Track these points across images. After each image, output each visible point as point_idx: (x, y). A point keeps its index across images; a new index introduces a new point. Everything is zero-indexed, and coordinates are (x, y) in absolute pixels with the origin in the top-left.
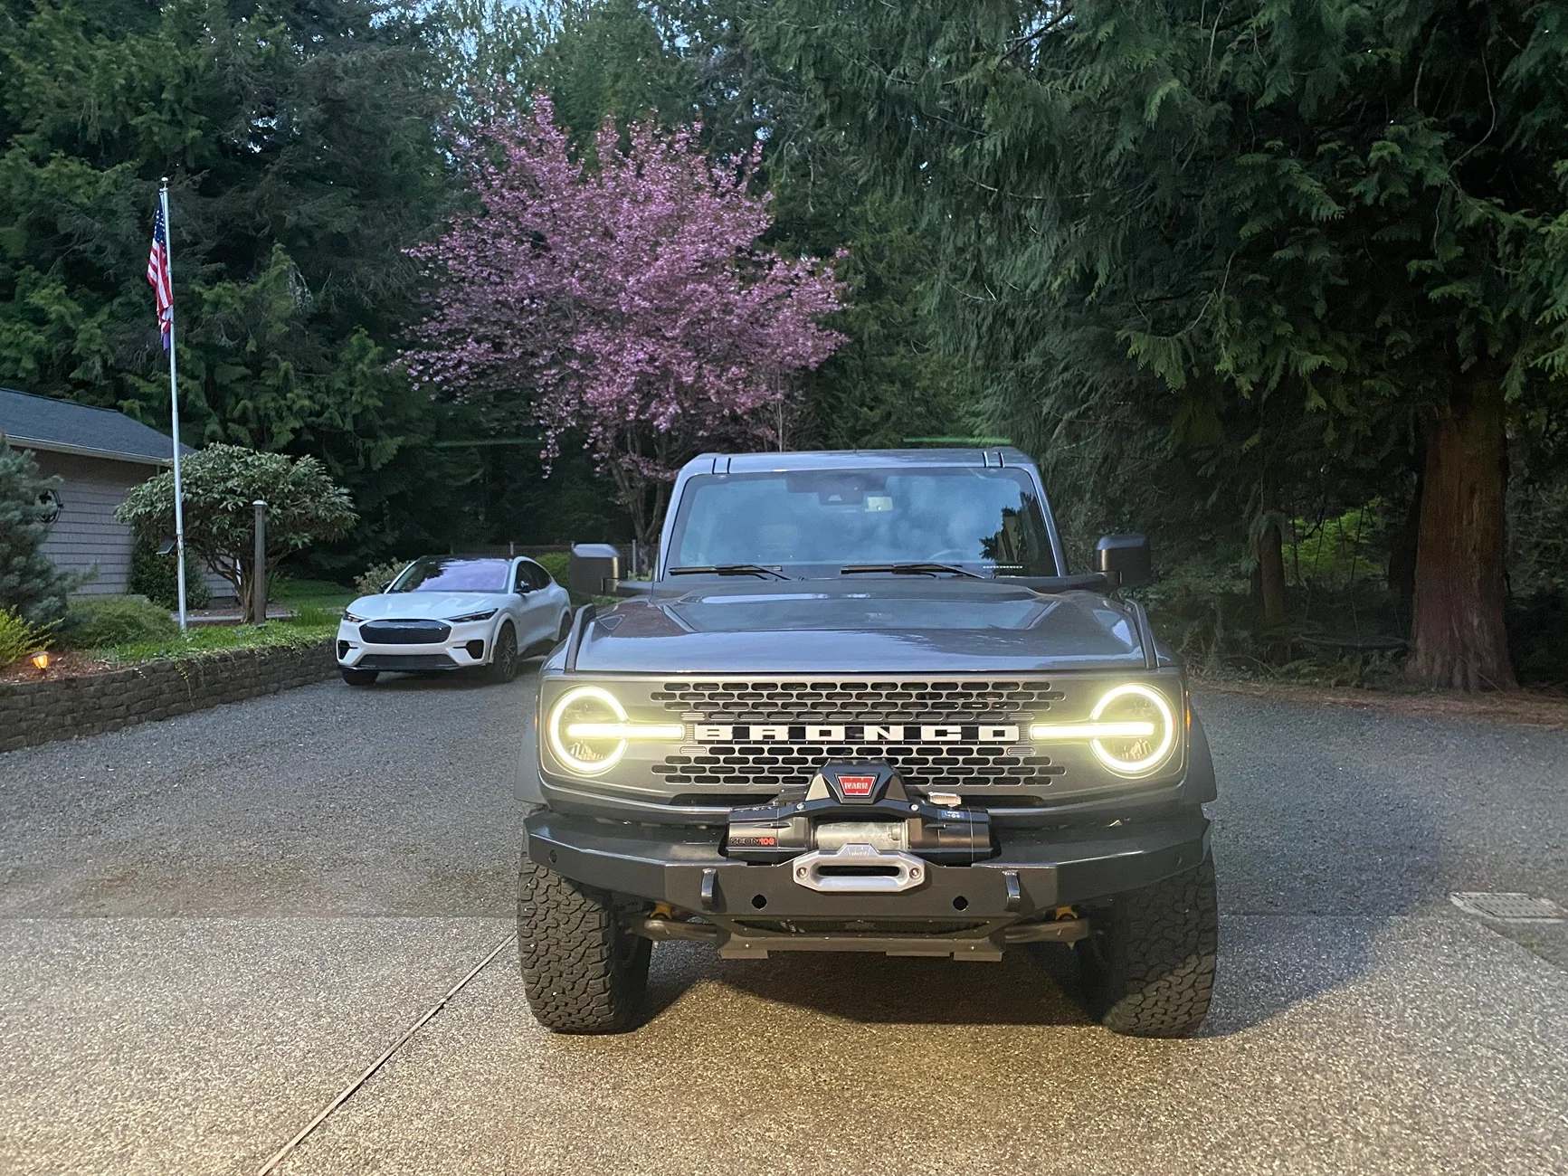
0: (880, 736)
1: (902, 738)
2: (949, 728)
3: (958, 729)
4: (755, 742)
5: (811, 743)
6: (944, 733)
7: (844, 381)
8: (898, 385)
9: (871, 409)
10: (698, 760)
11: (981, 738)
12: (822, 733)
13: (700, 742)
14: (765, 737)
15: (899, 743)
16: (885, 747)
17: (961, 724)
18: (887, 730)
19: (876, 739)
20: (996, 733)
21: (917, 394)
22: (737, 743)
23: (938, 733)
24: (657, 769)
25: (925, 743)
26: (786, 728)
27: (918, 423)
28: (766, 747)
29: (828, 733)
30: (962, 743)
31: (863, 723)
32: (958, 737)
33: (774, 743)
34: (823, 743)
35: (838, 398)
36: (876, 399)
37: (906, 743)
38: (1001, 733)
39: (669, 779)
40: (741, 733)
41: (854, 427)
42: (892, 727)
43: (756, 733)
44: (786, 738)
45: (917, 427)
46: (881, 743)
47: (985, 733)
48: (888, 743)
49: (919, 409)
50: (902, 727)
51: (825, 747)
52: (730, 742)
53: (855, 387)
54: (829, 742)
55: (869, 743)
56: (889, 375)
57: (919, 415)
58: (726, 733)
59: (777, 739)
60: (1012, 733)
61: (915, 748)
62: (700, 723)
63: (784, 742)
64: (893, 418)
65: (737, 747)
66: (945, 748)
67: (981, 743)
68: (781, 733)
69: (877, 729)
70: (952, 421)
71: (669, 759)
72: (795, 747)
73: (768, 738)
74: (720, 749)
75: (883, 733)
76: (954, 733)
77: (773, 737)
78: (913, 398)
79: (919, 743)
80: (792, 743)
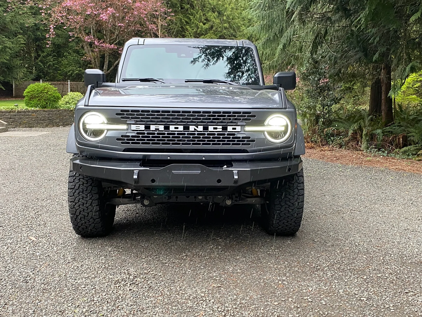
0: (195, 129)
1: (202, 130)
2: (218, 127)
3: (221, 127)
4: (152, 131)
5: (171, 131)
6: (216, 128)
7: (192, 10)
8: (216, 13)
9: (204, 24)
10: (132, 136)
11: (228, 130)
12: (176, 128)
13: (133, 130)
14: (156, 129)
15: (201, 131)
16: (196, 133)
17: (222, 125)
18: (197, 127)
19: (193, 130)
20: (233, 129)
21: (225, 18)
22: (146, 131)
23: (214, 128)
24: (118, 139)
25: (210, 132)
26: (163, 126)
27: (225, 31)
28: (156, 132)
29: (177, 128)
30: (222, 132)
31: (189, 125)
32: (221, 130)
33: (158, 131)
34: (175, 131)
35: (190, 18)
36: (206, 20)
37: (203, 132)
38: (235, 129)
39: (122, 143)
40: (148, 128)
41: (197, 31)
42: (199, 126)
43: (153, 128)
44: (163, 129)
45: (224, 33)
46: (195, 132)
47: (230, 129)
48: (198, 131)
49: (225, 25)
50: (202, 126)
51: (176, 133)
52: (144, 131)
53: (197, 13)
54: (178, 131)
55: (191, 131)
56: (213, 9)
57: (226, 28)
58: (142, 127)
59: (160, 130)
60: (238, 129)
61: (206, 133)
62: (133, 124)
63: (163, 131)
64: (214, 28)
65: (146, 132)
66: (216, 133)
67: (228, 132)
68: (161, 128)
69: (194, 127)
70: (240, 32)
71: (122, 136)
72: (166, 132)
73: (157, 129)
74: (140, 133)
75: (196, 128)
76: (220, 128)
77: (158, 129)
78: (223, 20)
79: (208, 132)
80: (165, 131)
